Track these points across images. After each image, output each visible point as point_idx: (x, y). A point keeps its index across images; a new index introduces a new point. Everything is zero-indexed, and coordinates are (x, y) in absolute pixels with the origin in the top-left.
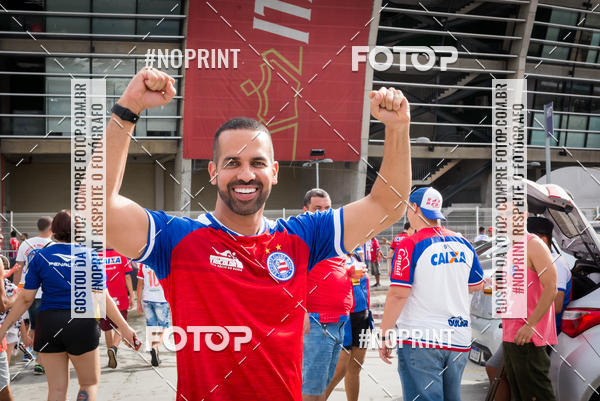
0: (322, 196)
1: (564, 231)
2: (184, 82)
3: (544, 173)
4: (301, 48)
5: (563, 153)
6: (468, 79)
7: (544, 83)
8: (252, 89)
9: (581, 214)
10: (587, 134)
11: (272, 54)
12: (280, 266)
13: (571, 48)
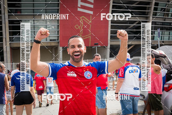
0: (98, 56)
1: (164, 63)
2: (59, 26)
3: (158, 47)
4: (91, 16)
5: (163, 42)
6: (137, 23)
7: (157, 23)
8: (78, 27)
9: (168, 58)
10: (169, 36)
11: (83, 17)
12: (88, 75)
13: (164, 13)
